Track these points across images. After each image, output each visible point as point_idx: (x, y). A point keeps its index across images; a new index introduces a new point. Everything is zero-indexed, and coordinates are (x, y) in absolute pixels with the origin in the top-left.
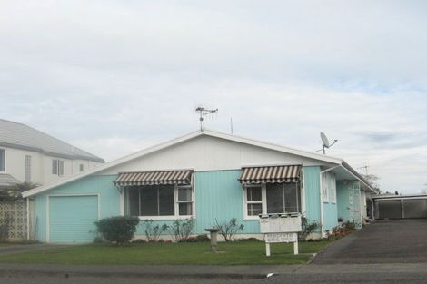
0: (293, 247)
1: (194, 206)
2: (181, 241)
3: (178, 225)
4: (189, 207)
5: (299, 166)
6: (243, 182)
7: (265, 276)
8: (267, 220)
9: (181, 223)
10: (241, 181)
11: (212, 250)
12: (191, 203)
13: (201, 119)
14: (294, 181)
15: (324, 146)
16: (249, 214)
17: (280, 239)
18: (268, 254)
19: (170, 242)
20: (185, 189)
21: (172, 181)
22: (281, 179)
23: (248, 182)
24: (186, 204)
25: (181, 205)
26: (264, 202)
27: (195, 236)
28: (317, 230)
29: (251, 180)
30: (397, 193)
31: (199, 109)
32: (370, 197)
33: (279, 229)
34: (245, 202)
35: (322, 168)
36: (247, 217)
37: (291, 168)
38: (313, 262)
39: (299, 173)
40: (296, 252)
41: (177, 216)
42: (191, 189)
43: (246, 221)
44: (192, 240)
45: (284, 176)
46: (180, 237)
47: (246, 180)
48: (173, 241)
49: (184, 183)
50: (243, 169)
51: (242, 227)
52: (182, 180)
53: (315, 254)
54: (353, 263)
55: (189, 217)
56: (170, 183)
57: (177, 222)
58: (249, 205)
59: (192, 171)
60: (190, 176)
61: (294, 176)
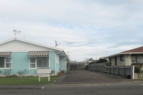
0: (48, 78)
1: (11, 64)
2: (7, 77)
3: (6, 71)
4: (10, 65)
5: (48, 52)
6: (29, 57)
7: (41, 88)
8: (40, 69)
9: (7, 70)
10: (28, 56)
11: (19, 80)
12: (10, 63)
13: (15, 34)
14: (47, 56)
15: (56, 45)
16: (31, 67)
17: (44, 76)
18: (40, 81)
19: (3, 77)
20: (8, 58)
21: (4, 55)
22: (42, 56)
23: (31, 57)
24: (9, 64)
25: (6, 64)
26: (36, 63)
27: (11, 75)
28: (54, 73)
29: (32, 56)
30: (75, 61)
31: (14, 31)
32: (68, 62)
33: (43, 72)
34: (30, 63)
35: (56, 52)
36: (30, 68)
37: (46, 52)
38: (56, 83)
39: (48, 54)
40: (49, 80)
41: (5, 68)
42: (10, 58)
43: (30, 70)
44: (10, 76)
45: (43, 55)
46: (6, 75)
47: (30, 56)
48: (4, 77)
49: (8, 56)
50: (29, 52)
51: (28, 72)
52: (7, 55)
53: (55, 81)
54: (69, 84)
55: (9, 68)
56: (3, 56)
57: (5, 70)
58: (31, 64)
59: (11, 52)
60: (10, 54)
61: (47, 55)
